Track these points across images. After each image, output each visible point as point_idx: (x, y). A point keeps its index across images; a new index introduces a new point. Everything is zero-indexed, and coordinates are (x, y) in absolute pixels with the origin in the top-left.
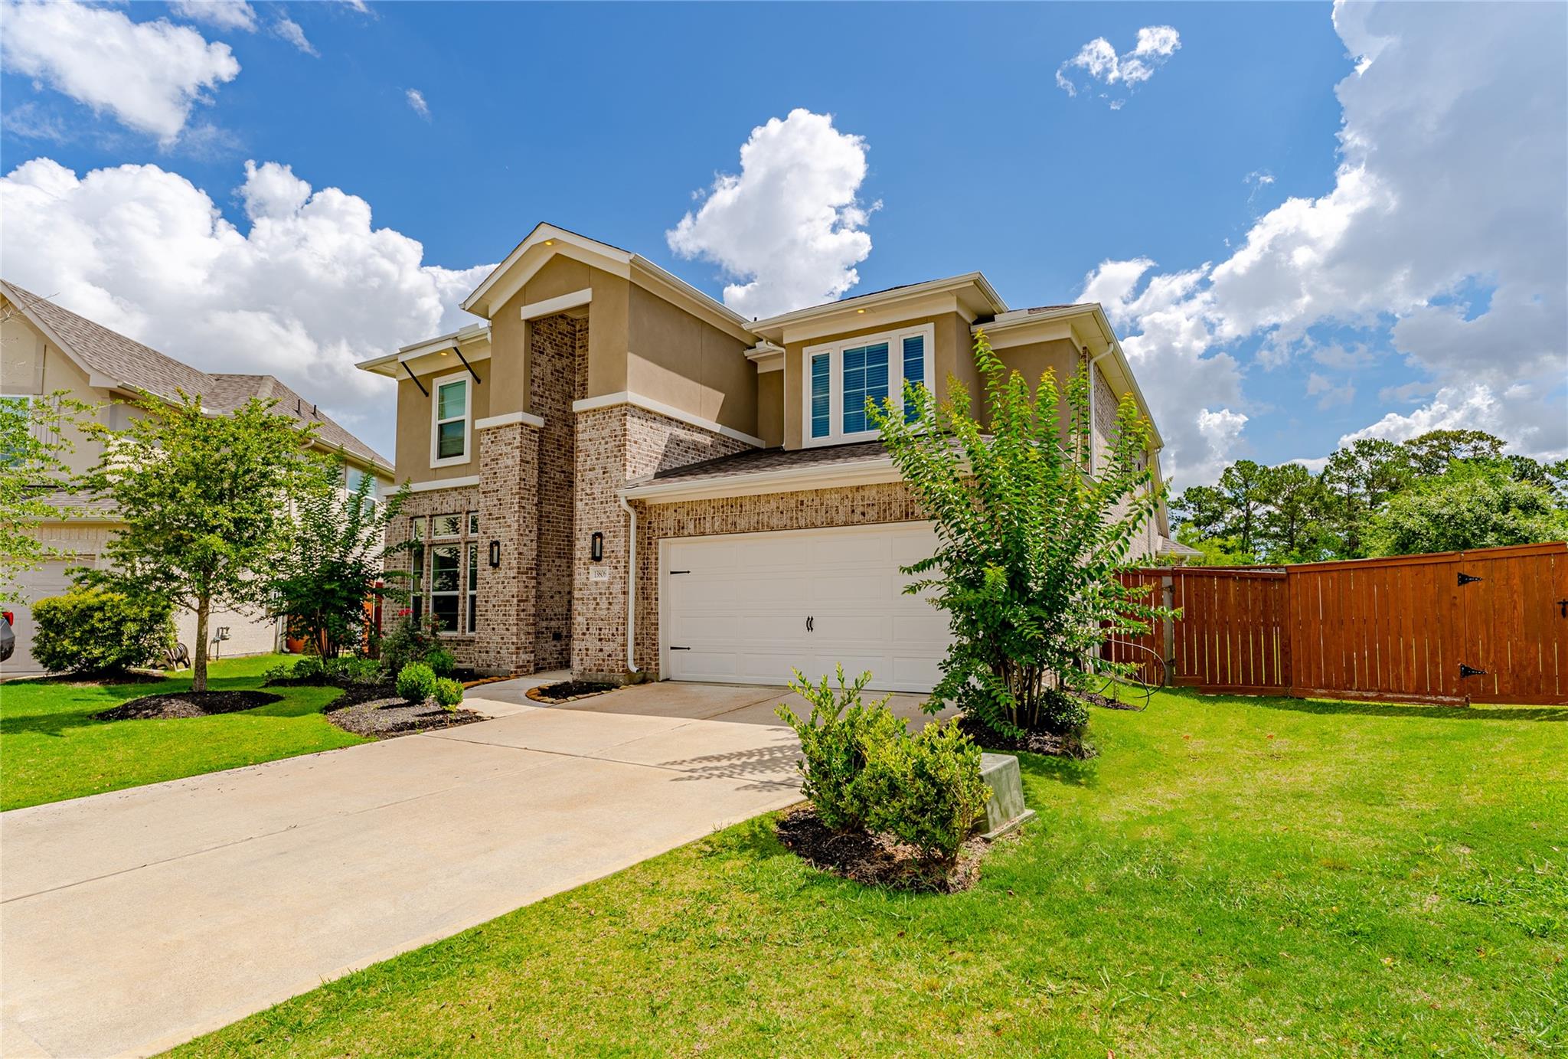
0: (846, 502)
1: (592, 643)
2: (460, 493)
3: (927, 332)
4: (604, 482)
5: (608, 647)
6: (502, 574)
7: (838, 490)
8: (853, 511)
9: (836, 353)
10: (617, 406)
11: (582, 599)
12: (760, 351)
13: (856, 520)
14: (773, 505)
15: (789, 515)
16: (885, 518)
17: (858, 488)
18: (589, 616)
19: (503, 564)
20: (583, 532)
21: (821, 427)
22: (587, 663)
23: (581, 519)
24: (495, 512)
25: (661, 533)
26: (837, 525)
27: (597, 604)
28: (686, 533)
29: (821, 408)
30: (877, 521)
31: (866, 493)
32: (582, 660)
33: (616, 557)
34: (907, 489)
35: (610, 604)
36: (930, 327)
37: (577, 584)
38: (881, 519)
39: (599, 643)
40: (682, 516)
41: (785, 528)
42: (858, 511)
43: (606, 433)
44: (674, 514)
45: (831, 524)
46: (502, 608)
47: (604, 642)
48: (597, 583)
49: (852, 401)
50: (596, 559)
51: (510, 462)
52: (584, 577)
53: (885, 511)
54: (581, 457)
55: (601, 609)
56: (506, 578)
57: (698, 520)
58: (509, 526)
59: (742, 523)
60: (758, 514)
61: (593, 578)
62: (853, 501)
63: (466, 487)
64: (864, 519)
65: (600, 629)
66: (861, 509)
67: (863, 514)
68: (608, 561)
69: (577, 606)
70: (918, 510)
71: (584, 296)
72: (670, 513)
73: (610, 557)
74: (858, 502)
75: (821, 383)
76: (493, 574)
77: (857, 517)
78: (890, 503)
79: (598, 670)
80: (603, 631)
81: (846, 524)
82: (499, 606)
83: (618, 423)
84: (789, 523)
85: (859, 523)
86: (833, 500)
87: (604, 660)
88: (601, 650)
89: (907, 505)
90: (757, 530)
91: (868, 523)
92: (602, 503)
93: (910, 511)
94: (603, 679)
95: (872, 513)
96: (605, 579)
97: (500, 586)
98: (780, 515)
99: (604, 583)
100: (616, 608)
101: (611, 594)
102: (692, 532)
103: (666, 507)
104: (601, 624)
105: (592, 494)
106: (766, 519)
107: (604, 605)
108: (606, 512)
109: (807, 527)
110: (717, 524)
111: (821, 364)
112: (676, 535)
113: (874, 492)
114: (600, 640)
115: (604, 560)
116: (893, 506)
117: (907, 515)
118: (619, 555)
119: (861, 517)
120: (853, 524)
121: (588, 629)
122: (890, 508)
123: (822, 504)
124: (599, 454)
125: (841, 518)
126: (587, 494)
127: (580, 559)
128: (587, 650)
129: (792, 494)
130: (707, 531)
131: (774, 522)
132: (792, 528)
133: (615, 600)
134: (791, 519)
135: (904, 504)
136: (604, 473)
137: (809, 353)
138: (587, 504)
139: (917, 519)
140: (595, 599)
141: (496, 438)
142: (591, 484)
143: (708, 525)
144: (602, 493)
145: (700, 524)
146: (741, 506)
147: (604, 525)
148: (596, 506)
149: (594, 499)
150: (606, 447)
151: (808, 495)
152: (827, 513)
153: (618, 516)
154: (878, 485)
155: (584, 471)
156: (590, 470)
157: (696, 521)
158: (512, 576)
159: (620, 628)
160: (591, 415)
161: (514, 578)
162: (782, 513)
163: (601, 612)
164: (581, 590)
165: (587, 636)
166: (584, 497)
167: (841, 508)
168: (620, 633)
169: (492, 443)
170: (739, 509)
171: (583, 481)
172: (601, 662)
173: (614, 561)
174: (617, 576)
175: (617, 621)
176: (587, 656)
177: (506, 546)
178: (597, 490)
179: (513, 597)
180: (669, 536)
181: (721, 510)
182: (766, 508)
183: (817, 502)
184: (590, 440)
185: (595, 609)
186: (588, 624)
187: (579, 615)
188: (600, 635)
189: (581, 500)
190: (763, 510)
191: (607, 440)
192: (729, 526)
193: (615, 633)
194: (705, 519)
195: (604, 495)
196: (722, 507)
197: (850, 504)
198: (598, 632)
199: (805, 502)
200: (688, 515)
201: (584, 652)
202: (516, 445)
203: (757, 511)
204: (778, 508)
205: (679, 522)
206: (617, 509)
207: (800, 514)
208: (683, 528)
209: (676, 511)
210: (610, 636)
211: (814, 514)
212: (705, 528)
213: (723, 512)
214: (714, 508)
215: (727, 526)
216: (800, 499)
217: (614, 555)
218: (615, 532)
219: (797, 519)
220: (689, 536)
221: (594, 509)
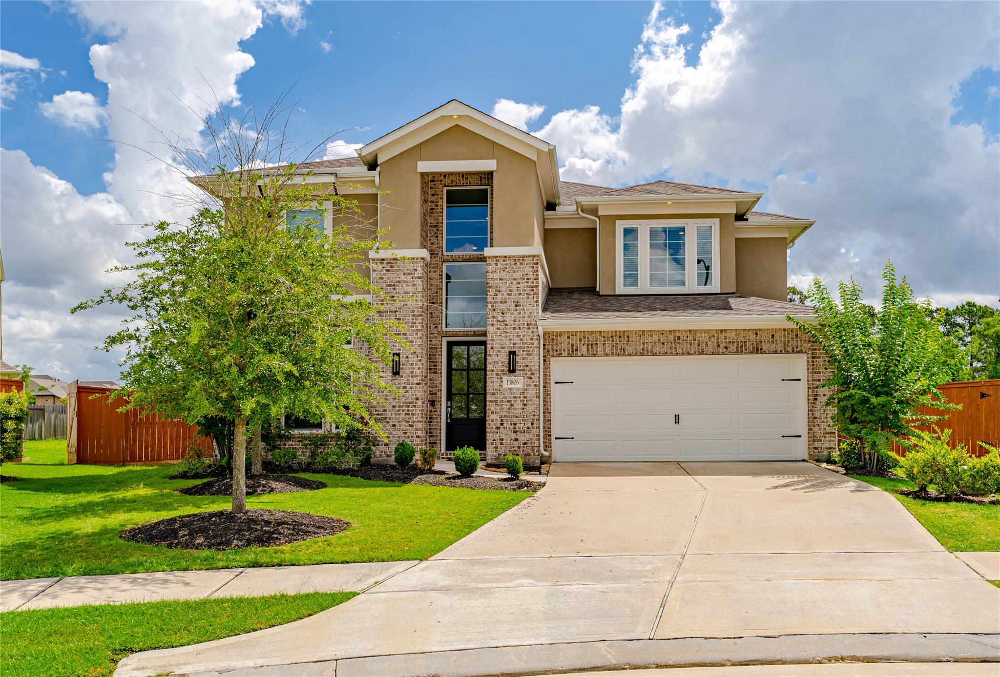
0: (713, 339)
1: (506, 434)
4: (516, 312)
5: (522, 438)
6: (403, 380)
7: (707, 331)
8: (718, 346)
9: (644, 229)
10: (530, 256)
11: (496, 401)
12: (560, 213)
13: (721, 351)
14: (655, 338)
15: (669, 345)
16: (742, 351)
17: (722, 331)
18: (503, 414)
19: (405, 371)
20: (495, 349)
22: (502, 450)
23: (493, 340)
25: (556, 354)
26: (707, 354)
27: (512, 405)
28: (579, 354)
30: (736, 353)
31: (728, 335)
32: (496, 448)
33: (530, 370)
34: (756, 334)
35: (525, 405)
36: (717, 221)
37: (490, 389)
38: (740, 350)
39: (514, 435)
40: (575, 341)
41: (666, 354)
42: (723, 345)
43: (518, 275)
44: (567, 340)
45: (702, 353)
46: (405, 408)
47: (519, 434)
48: (511, 389)
50: (512, 371)
51: (410, 289)
52: (498, 384)
53: (742, 347)
54: (491, 292)
55: (516, 409)
56: (409, 384)
57: (590, 346)
58: (412, 342)
59: (630, 349)
60: (644, 344)
61: (506, 385)
62: (718, 339)
64: (727, 352)
65: (515, 424)
66: (724, 345)
67: (726, 348)
68: (522, 373)
69: (490, 407)
70: (765, 347)
71: (489, 165)
72: (563, 339)
73: (524, 370)
74: (722, 340)
75: (631, 248)
76: (392, 380)
77: (722, 349)
78: (746, 342)
80: (518, 426)
81: (713, 354)
82: (401, 407)
83: (530, 269)
84: (669, 351)
85: (723, 353)
86: (704, 337)
87: (519, 447)
88: (516, 440)
89: (757, 344)
90: (642, 354)
91: (730, 353)
92: (514, 328)
93: (759, 348)
95: (732, 348)
96: (519, 386)
97: (402, 391)
98: (661, 345)
99: (518, 389)
100: (530, 408)
101: (525, 397)
102: (585, 353)
103: (560, 334)
104: (515, 420)
105: (504, 321)
106: (650, 348)
107: (518, 405)
108: (518, 335)
109: (683, 354)
110: (607, 348)
111: (630, 234)
112: (570, 355)
113: (734, 334)
114: (515, 432)
115: (517, 372)
116: (747, 344)
117: (757, 350)
118: (533, 368)
119: (725, 350)
120: (718, 354)
121: (502, 424)
122: (745, 345)
123: (694, 340)
124: (511, 291)
125: (710, 349)
126: (498, 321)
127: (492, 371)
128: (502, 440)
129: (670, 331)
130: (599, 353)
131: (657, 349)
132: (671, 354)
133: (530, 403)
134: (671, 348)
135: (755, 343)
136: (516, 306)
137: (620, 225)
138: (498, 329)
139: (765, 353)
140: (509, 401)
141: (391, 267)
142: (503, 314)
143: (599, 349)
144: (515, 321)
145: (592, 348)
146: (628, 337)
147: (517, 345)
148: (508, 330)
149: (506, 325)
150: (519, 286)
151: (684, 333)
152: (699, 345)
153: (532, 339)
154: (736, 330)
155: (495, 302)
156: (501, 302)
157: (588, 345)
158: (415, 382)
159: (535, 422)
160: (501, 260)
161: (418, 384)
162: (663, 344)
163: (516, 411)
164: (494, 394)
165: (501, 430)
166: (495, 323)
167: (709, 343)
168: (535, 426)
169: (387, 270)
170: (626, 339)
171: (494, 310)
172: (516, 448)
173: (529, 373)
174: (532, 384)
175: (532, 417)
176: (501, 444)
177: (407, 357)
178: (509, 318)
179: (417, 399)
180: (563, 355)
181: (611, 339)
182: (650, 340)
183: (691, 338)
184: (501, 279)
185: (509, 409)
186: (502, 420)
187: (493, 413)
188: (514, 428)
189: (493, 325)
190: (646, 341)
191: (518, 281)
192: (619, 351)
193: (530, 426)
194: (597, 344)
195: (516, 323)
196: (612, 337)
197: (716, 341)
198: (513, 426)
199: (681, 337)
200: (580, 340)
201: (499, 442)
202: (416, 275)
203: (642, 341)
204: (659, 340)
205: (573, 345)
206: (530, 334)
207: (678, 345)
208: (576, 350)
209: (569, 338)
210: (526, 429)
211: (689, 346)
212: (597, 351)
213: (613, 341)
214: (604, 337)
215: (617, 350)
216: (677, 335)
217: (528, 368)
218: (529, 351)
219: (675, 348)
220: (582, 356)
221: (507, 333)
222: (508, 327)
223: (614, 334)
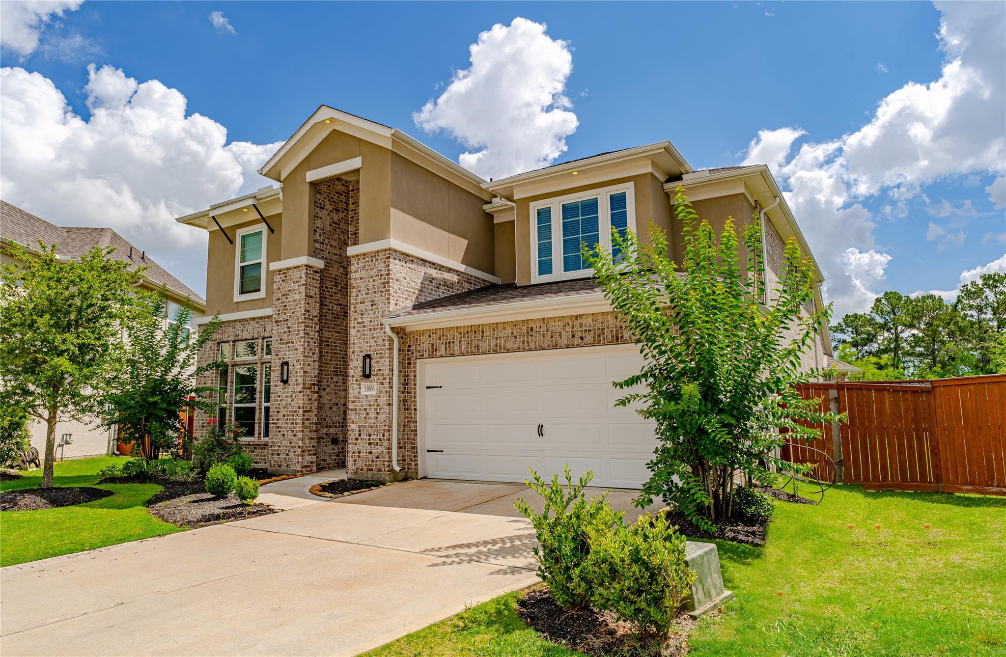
0: (567, 328)
1: (363, 447)
2: (257, 323)
3: (629, 189)
4: (372, 313)
5: (376, 450)
6: (290, 388)
7: (561, 319)
8: (573, 336)
9: (556, 206)
10: (382, 251)
11: (355, 410)
12: (495, 205)
13: (576, 343)
14: (509, 330)
15: (522, 339)
16: (599, 342)
17: (577, 317)
18: (361, 424)
19: (292, 381)
20: (356, 354)
21: (545, 267)
22: (359, 464)
23: (354, 344)
24: (285, 338)
25: (418, 354)
26: (561, 348)
27: (367, 414)
28: (438, 354)
29: (545, 250)
30: (593, 344)
31: (584, 321)
32: (355, 461)
33: (382, 375)
34: (616, 318)
35: (378, 414)
36: (631, 185)
37: (351, 397)
38: (597, 342)
39: (369, 447)
40: (435, 340)
41: (518, 350)
42: (578, 335)
43: (373, 272)
44: (429, 339)
45: (555, 347)
46: (291, 417)
47: (373, 445)
48: (367, 396)
49: (570, 245)
50: (367, 376)
51: (297, 297)
52: (357, 391)
53: (599, 335)
54: (354, 292)
55: (370, 418)
56: (294, 392)
57: (448, 344)
58: (297, 349)
60: (497, 338)
61: (364, 392)
62: (573, 328)
63: (262, 318)
64: (583, 343)
65: (370, 435)
66: (580, 334)
67: (582, 338)
68: (376, 378)
69: (351, 416)
70: (627, 335)
71: (355, 163)
72: (425, 338)
73: (377, 375)
74: (577, 328)
75: (545, 231)
76: (283, 389)
77: (577, 341)
78: (603, 329)
79: (368, 470)
80: (372, 436)
81: (568, 347)
82: (288, 416)
83: (383, 265)
84: (522, 346)
85: (578, 346)
86: (557, 327)
87: (373, 461)
88: (371, 453)
89: (617, 331)
90: (495, 352)
91: (586, 345)
92: (370, 330)
93: (620, 335)
94: (372, 477)
95: (589, 338)
96: (374, 393)
97: (289, 399)
98: (514, 339)
99: (372, 396)
100: (382, 417)
101: (378, 405)
102: (443, 353)
103: (423, 333)
104: (370, 431)
105: (363, 322)
106: (503, 343)
107: (373, 415)
108: (373, 338)
109: (536, 349)
110: (463, 347)
111: (544, 216)
112: (431, 356)
113: (590, 320)
114: (370, 444)
115: (372, 377)
116: (605, 331)
117: (617, 339)
118: (385, 372)
119: (580, 341)
120: (573, 346)
121: (360, 435)
122: (603, 333)
123: (548, 330)
124: (368, 290)
125: (564, 341)
126: (358, 323)
127: (353, 376)
128: (359, 452)
129: (523, 322)
130: (456, 352)
131: (509, 345)
132: (524, 350)
133: (382, 411)
134: (523, 342)
135: (614, 330)
136: (372, 305)
137: (534, 207)
138: (358, 331)
139: (626, 342)
140: (366, 410)
141: (286, 277)
142: (362, 315)
143: (456, 348)
144: (371, 322)
145: (449, 346)
146: (483, 332)
147: (372, 348)
148: (366, 333)
149: (364, 326)
150: (374, 284)
151: (537, 323)
152: (552, 337)
153: (384, 340)
154: (593, 314)
155: (356, 303)
156: (361, 303)
157: (446, 344)
158: (299, 390)
159: (386, 434)
160: (361, 258)
161: (300, 392)
162: (516, 337)
163: (370, 421)
164: (354, 402)
165: (360, 440)
166: (356, 325)
167: (563, 333)
168: (385, 438)
169: (283, 281)
170: (481, 334)
171: (356, 312)
172: (370, 463)
173: (381, 378)
174: (384, 390)
175: (384, 428)
176: (359, 457)
177: (293, 365)
178: (366, 319)
179: (299, 408)
180: (425, 356)
181: (467, 335)
182: (503, 334)
183: (544, 329)
184: (361, 278)
185: (365, 418)
186: (360, 431)
187: (353, 423)
188: (369, 439)
189: (354, 328)
190: (500, 335)
191: (374, 278)
192: (473, 348)
193: (382, 438)
194: (453, 342)
195: (372, 324)
196: (467, 333)
197: (571, 330)
198: (368, 437)
199: (534, 328)
200: (440, 339)
201: (357, 454)
202: (302, 283)
203: (496, 336)
204: (512, 333)
205: (433, 345)
206: (383, 334)
207: (530, 338)
208: (436, 350)
209: (430, 336)
210: (378, 440)
211: (542, 338)
212: (453, 350)
213: (468, 337)
214: (460, 333)
215: (471, 348)
216: (530, 326)
217: (381, 372)
218: (381, 354)
219: (528, 342)
220: (442, 356)
221: (365, 335)
222: (365, 329)
223: (469, 329)
